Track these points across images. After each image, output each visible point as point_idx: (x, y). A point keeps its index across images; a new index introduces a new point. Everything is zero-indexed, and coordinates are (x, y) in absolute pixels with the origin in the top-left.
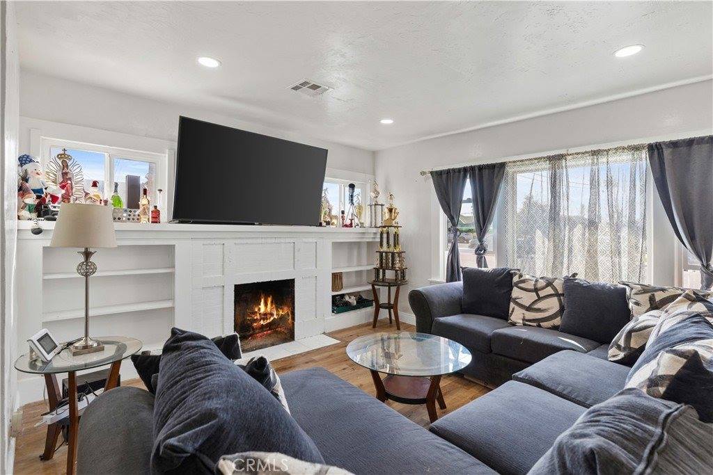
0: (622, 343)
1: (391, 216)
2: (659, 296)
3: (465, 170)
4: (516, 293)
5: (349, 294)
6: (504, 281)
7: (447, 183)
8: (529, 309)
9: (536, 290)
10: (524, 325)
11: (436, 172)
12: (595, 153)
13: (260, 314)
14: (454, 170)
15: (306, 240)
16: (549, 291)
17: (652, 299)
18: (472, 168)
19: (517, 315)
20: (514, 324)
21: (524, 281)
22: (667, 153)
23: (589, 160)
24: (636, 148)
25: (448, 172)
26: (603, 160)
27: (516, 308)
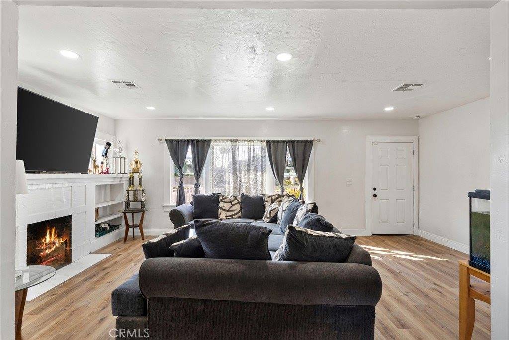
0: (268, 216)
1: (137, 166)
2: (274, 198)
3: (188, 141)
4: (221, 204)
5: (104, 223)
6: (215, 199)
7: (176, 148)
8: (228, 211)
9: (231, 202)
10: (226, 218)
11: (170, 140)
12: (249, 141)
13: (46, 244)
14: (181, 140)
15: (79, 184)
16: (236, 201)
17: (272, 199)
18: (193, 141)
19: (223, 214)
20: (221, 219)
21: (225, 198)
22: (272, 144)
23: (247, 143)
24: (263, 141)
25: (178, 141)
26: (252, 144)
27: (222, 211)
